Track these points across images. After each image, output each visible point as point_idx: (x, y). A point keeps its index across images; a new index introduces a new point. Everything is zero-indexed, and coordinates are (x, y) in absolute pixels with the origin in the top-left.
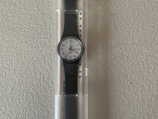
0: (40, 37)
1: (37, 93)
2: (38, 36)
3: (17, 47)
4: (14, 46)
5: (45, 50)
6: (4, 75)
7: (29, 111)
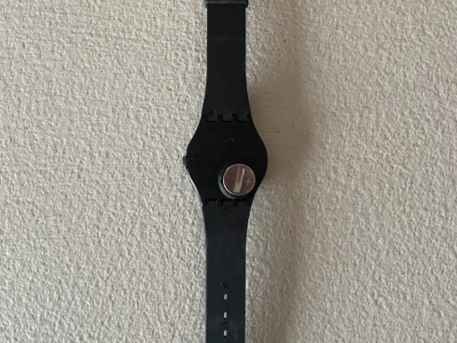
0: (184, 57)
1: (173, 228)
2: (177, 55)
3: (113, 88)
4: (107, 84)
5: (198, 97)
6: (76, 170)
7: (147, 279)
